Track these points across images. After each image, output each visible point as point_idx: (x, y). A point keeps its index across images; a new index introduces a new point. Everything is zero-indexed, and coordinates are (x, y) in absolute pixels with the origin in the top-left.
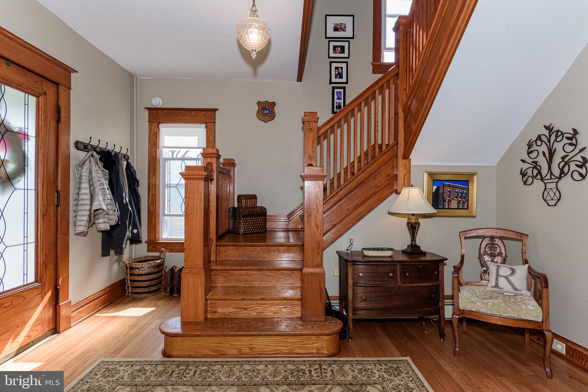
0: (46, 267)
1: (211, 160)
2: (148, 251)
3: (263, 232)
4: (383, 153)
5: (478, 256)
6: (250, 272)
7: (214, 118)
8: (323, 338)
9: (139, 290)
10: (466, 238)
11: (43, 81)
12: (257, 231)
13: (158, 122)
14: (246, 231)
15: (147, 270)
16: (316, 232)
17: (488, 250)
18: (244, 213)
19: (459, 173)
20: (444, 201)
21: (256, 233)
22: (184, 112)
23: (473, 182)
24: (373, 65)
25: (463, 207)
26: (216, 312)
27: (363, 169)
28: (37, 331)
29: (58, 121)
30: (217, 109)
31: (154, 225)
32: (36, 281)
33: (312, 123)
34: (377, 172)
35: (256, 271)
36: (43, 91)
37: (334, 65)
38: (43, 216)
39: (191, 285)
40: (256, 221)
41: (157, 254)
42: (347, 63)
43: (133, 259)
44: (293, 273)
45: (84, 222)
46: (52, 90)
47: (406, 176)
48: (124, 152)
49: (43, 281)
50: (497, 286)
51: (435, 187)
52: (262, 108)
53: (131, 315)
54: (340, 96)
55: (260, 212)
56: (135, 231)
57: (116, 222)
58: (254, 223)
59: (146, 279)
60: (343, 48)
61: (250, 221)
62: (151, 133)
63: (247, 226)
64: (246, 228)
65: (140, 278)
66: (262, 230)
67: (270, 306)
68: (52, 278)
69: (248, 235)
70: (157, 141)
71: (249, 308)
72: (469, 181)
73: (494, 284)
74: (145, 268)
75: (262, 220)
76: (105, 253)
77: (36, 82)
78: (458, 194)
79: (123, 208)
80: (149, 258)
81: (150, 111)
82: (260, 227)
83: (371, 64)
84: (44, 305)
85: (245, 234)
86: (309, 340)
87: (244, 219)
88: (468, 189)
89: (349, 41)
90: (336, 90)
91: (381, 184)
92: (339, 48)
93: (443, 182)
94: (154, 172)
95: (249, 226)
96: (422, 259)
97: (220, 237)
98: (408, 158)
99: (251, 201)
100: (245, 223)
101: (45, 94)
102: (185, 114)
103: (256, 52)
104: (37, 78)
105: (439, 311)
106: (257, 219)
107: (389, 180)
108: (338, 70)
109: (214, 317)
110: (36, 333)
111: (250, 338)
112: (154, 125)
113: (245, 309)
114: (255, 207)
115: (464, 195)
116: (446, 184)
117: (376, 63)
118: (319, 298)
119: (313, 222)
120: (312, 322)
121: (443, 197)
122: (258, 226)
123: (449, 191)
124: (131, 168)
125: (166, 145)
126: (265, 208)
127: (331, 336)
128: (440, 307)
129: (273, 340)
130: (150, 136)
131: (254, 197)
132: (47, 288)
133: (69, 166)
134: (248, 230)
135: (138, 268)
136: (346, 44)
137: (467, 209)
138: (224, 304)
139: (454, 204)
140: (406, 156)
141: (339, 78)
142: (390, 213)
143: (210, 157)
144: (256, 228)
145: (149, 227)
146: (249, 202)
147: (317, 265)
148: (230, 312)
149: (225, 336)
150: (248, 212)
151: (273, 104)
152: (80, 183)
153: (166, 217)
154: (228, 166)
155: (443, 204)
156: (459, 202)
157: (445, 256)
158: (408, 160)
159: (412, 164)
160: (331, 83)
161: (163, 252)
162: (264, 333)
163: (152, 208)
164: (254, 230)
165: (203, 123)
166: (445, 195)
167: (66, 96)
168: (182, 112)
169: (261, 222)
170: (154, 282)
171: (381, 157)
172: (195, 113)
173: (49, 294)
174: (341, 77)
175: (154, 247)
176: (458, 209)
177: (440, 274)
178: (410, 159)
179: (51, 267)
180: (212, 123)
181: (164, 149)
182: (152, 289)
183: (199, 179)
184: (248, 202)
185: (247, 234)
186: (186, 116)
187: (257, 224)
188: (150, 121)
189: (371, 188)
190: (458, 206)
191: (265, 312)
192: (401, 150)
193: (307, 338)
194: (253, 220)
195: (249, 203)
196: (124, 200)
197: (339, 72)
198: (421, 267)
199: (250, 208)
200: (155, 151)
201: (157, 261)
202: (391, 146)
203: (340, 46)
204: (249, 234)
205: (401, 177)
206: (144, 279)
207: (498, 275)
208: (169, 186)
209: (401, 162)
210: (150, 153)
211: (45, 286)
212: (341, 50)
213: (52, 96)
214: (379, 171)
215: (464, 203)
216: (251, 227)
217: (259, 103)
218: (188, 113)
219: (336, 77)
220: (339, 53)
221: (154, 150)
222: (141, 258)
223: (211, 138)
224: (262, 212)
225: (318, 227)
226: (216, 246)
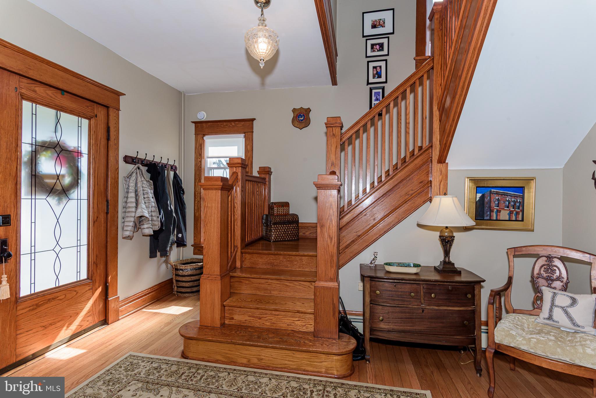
0: (97, 266)
1: (236, 170)
2: (194, 254)
3: (295, 240)
4: (415, 157)
5: (530, 279)
6: (270, 281)
7: (252, 128)
8: (331, 358)
9: (183, 290)
10: (515, 256)
11: (94, 105)
12: (289, 239)
13: (203, 134)
14: (277, 239)
15: (190, 272)
16: (329, 244)
17: (544, 273)
18: (275, 221)
19: (511, 179)
20: (491, 211)
21: (288, 241)
22: (225, 123)
23: (530, 188)
24: (416, 60)
25: (516, 218)
27: (392, 176)
28: (88, 321)
29: (108, 139)
30: (255, 119)
31: (199, 230)
32: (88, 278)
33: (335, 128)
34: (408, 179)
35: (275, 280)
36: (94, 114)
37: (371, 65)
38: (94, 222)
39: (209, 291)
40: (288, 229)
41: (201, 257)
42: (386, 60)
43: (181, 261)
44: (311, 284)
45: (130, 227)
46: (102, 112)
47: (442, 183)
48: (171, 163)
49: (94, 279)
50: (550, 318)
51: (479, 195)
52: (297, 115)
53: (170, 313)
54: (378, 97)
55: (292, 220)
56: (180, 235)
57: (159, 227)
58: (286, 230)
59: (189, 280)
60: (381, 45)
61: (281, 229)
62: (197, 144)
63: (277, 233)
64: (276, 235)
65: (184, 279)
66: (293, 237)
67: (284, 317)
68: (103, 276)
69: (279, 243)
70: (202, 152)
71: (263, 317)
72: (524, 187)
73: (547, 315)
74: (188, 269)
75: (293, 227)
76: (153, 255)
77: (88, 107)
78: (509, 203)
79: (168, 214)
80: (194, 261)
81: (196, 125)
82: (292, 235)
83: (414, 59)
84: (95, 299)
85: (275, 241)
86: (316, 358)
87: (274, 227)
88: (523, 198)
89: (388, 38)
90: (374, 91)
91: (413, 192)
92: (377, 46)
93: (489, 189)
94: (199, 180)
95: (280, 233)
96: (457, 279)
97: (247, 245)
98: (444, 162)
99: (283, 208)
100: (276, 231)
101: (96, 116)
102: (226, 125)
103: (264, 62)
104: (89, 103)
105: (475, 341)
106: (289, 226)
107: (422, 187)
108: (376, 69)
109: (231, 323)
110: (88, 323)
111: (258, 349)
112: (200, 137)
113: (260, 318)
114: (287, 214)
115: (518, 204)
116: (494, 191)
117: (419, 58)
118: (332, 313)
119: (326, 234)
120: (324, 338)
121: (490, 207)
122: (289, 234)
123: (498, 200)
124: (178, 177)
125: (210, 155)
126: (297, 216)
127: (341, 356)
128: (475, 336)
129: (281, 353)
130: (196, 148)
131: (286, 205)
132: (97, 284)
133: (118, 178)
134: (279, 237)
135: (182, 270)
136: (385, 41)
137: (522, 220)
138: (240, 311)
139: (504, 215)
140: (442, 160)
141: (377, 78)
142: (419, 226)
143: (236, 167)
144: (287, 235)
145: (195, 232)
146: (281, 209)
147: (331, 278)
148: (245, 320)
149: (235, 344)
150: (279, 220)
151: (308, 110)
152: (128, 192)
154: (264, 174)
155: (490, 214)
156: (511, 213)
157: (484, 277)
158: (444, 165)
159: (449, 169)
160: (368, 83)
162: (271, 345)
163: (197, 214)
164: (285, 237)
165: (242, 133)
166: (493, 205)
167: (115, 117)
168: (223, 124)
169: (293, 230)
170: (196, 283)
171: (412, 161)
172: (235, 124)
173: (100, 290)
174: (380, 76)
175: (199, 250)
176: (509, 220)
177: (476, 298)
178: (447, 163)
179: (101, 267)
180: (250, 133)
181: (209, 159)
182: (195, 289)
183: (216, 189)
184: (279, 209)
185: (278, 241)
186: (227, 127)
187: (288, 232)
188: (196, 134)
189: (401, 197)
190: (510, 217)
191: (279, 323)
192: (436, 154)
193: (316, 356)
194: (284, 228)
195: (281, 211)
196: (169, 207)
197: (377, 72)
198: (450, 288)
199: (281, 215)
200: (201, 162)
201: (199, 264)
202: (424, 150)
203: (379, 44)
204: (280, 241)
205: (435, 184)
206: (187, 280)
207: (553, 305)
209: (436, 167)
210: (196, 163)
211: (96, 282)
212: (380, 48)
213: (103, 117)
214: (411, 177)
215: (517, 213)
216: (282, 234)
217: (294, 110)
218: (229, 123)
219: (374, 77)
220: (378, 51)
221: (199, 160)
222: (188, 260)
223: (249, 147)
224: (294, 220)
225: (331, 239)
226: (242, 253)
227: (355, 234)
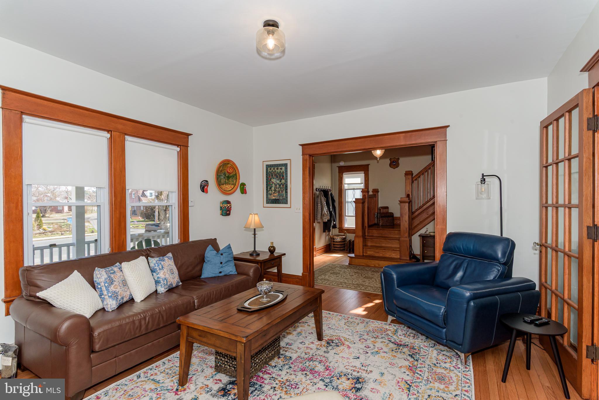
1: (364, 194)
2: (339, 233)
3: (392, 225)
6: (381, 240)
7: (368, 169)
9: (336, 249)
13: (342, 173)
15: (340, 240)
18: (382, 216)
21: (388, 225)
22: (354, 167)
26: (367, 253)
30: (369, 165)
31: (341, 220)
33: (409, 175)
35: (384, 240)
39: (358, 242)
40: (388, 220)
41: (343, 234)
43: (334, 235)
44: (399, 241)
48: (329, 188)
52: (392, 161)
53: (335, 257)
55: (390, 215)
56: (335, 223)
57: (328, 219)
62: (339, 178)
64: (382, 223)
67: (387, 252)
69: (384, 226)
70: (342, 182)
74: (338, 239)
75: (391, 219)
76: (324, 231)
79: (331, 213)
80: (340, 235)
81: (339, 168)
85: (382, 226)
87: (381, 219)
94: (341, 196)
95: (384, 222)
97: (370, 226)
106: (389, 218)
109: (366, 255)
111: (378, 261)
113: (378, 253)
114: (388, 213)
120: (403, 259)
122: (389, 222)
124: (332, 196)
125: (346, 183)
126: (393, 213)
129: (387, 263)
130: (339, 180)
131: (387, 208)
134: (384, 224)
135: (336, 239)
138: (370, 251)
145: (339, 222)
147: (406, 237)
148: (372, 254)
149: (369, 259)
150: (384, 215)
151: (398, 159)
152: (318, 204)
153: (346, 217)
154: (375, 192)
161: (345, 233)
163: (340, 213)
165: (363, 172)
170: (342, 246)
172: (359, 167)
175: (342, 231)
180: (367, 171)
181: (345, 185)
182: (342, 249)
183: (361, 204)
188: (339, 172)
191: (386, 254)
194: (386, 219)
195: (385, 211)
196: (331, 209)
199: (385, 213)
200: (342, 186)
201: (343, 237)
206: (338, 244)
208: (348, 202)
210: (339, 187)
216: (386, 222)
217: (390, 159)
218: (356, 167)
222: (337, 235)
223: (367, 178)
224: (392, 215)
225: (406, 222)
226: (368, 229)
227: (419, 221)
